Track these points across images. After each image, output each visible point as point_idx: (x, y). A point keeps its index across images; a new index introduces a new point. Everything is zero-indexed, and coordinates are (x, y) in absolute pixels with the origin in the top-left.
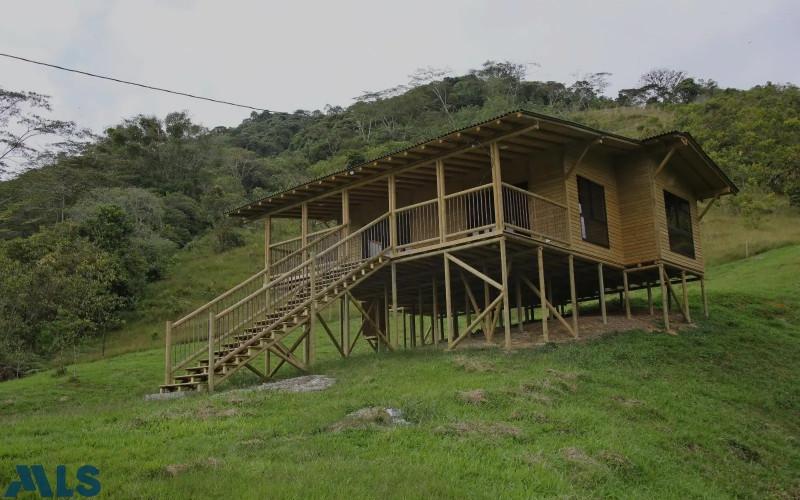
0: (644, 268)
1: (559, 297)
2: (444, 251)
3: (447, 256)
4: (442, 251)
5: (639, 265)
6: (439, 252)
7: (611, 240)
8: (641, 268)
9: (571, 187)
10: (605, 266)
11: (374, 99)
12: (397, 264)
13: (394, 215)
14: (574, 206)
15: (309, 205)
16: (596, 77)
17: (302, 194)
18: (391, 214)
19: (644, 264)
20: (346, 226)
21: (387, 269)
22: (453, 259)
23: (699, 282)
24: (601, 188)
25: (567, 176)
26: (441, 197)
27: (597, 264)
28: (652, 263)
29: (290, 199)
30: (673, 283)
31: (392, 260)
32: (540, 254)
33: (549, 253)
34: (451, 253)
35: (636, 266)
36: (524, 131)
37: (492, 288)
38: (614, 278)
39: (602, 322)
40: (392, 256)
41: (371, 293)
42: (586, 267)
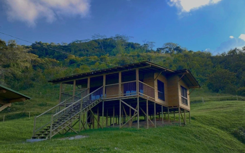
0: (174, 108)
1: (151, 113)
2: (120, 99)
3: (121, 101)
4: (119, 99)
5: (173, 107)
6: (118, 99)
7: (165, 98)
9: (156, 83)
10: (163, 107)
11: (79, 42)
12: (105, 102)
13: (105, 87)
14: (156, 88)
15: (76, 81)
16: (150, 43)
17: (75, 77)
18: (104, 87)
19: (174, 107)
20: (88, 89)
21: (101, 103)
22: (122, 101)
23: (188, 113)
24: (163, 84)
25: (155, 80)
26: (120, 83)
27: (161, 106)
28: (176, 106)
29: (71, 78)
30: (182, 112)
31: (103, 100)
32: (147, 102)
33: (149, 102)
34: (122, 100)
35: (172, 107)
36: (146, 67)
37: (132, 110)
38: (165, 109)
39: (162, 123)
40: (103, 99)
41: (97, 109)
42: (158, 106)
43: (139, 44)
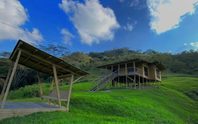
1: (141, 82)
3: (127, 76)
6: (125, 75)
7: (148, 75)
8: (152, 80)
9: (143, 68)
13: (119, 70)
14: (143, 70)
15: (107, 67)
16: (140, 50)
19: (153, 79)
20: (112, 71)
21: (118, 77)
23: (160, 83)
24: (147, 68)
26: (126, 68)
27: (146, 79)
29: (105, 66)
30: (157, 82)
33: (140, 77)
36: (139, 61)
37: (132, 80)
38: (148, 81)
39: (147, 87)
40: (119, 75)
41: (116, 79)
42: (145, 79)
43: (134, 51)
